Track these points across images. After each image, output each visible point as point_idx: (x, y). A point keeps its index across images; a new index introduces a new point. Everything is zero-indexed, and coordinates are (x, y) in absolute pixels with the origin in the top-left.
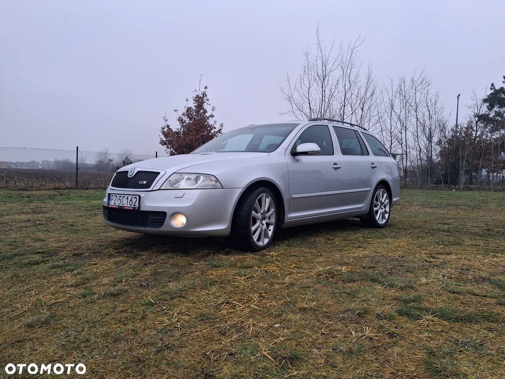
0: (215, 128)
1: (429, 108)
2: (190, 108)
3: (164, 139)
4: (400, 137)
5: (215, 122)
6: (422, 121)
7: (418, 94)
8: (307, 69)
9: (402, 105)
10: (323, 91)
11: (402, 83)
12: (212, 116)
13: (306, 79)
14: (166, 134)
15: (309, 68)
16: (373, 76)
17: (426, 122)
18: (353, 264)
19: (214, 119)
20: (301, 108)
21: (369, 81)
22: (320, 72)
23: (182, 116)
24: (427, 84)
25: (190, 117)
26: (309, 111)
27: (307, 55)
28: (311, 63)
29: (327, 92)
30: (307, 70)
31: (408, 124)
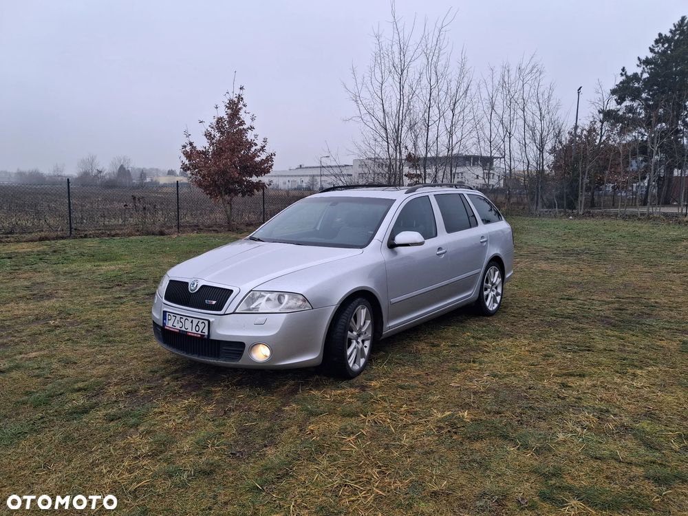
0: (256, 145)
1: (541, 105)
2: (221, 118)
3: (187, 162)
4: (502, 147)
5: (256, 136)
6: (531, 124)
7: (527, 87)
8: (379, 56)
9: (505, 102)
10: (401, 88)
11: (506, 73)
12: (252, 128)
13: (377, 70)
14: (188, 156)
15: (382, 55)
16: (467, 66)
17: (537, 126)
18: (476, 406)
19: (254, 132)
20: (371, 111)
21: (462, 72)
22: (397, 61)
23: (210, 129)
24: (538, 73)
25: (221, 131)
26: (382, 114)
27: (378, 37)
28: (384, 49)
29: (407, 89)
30: (378, 59)
31: (514, 129)
